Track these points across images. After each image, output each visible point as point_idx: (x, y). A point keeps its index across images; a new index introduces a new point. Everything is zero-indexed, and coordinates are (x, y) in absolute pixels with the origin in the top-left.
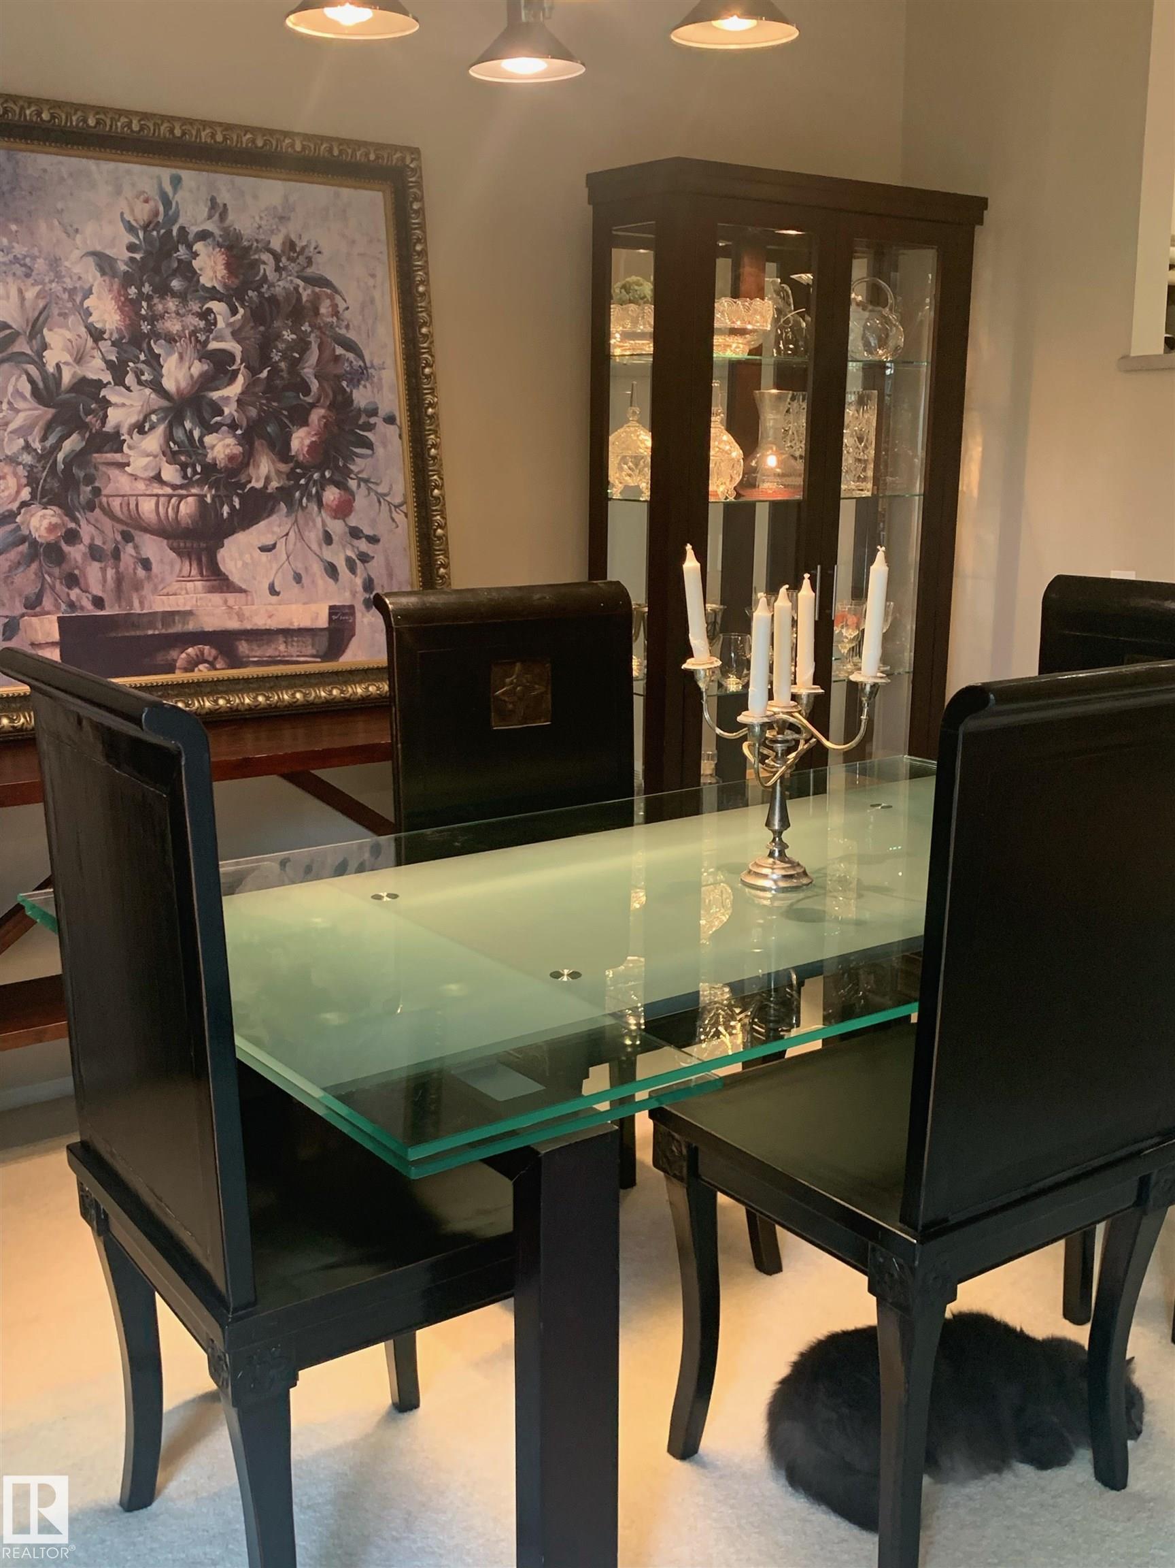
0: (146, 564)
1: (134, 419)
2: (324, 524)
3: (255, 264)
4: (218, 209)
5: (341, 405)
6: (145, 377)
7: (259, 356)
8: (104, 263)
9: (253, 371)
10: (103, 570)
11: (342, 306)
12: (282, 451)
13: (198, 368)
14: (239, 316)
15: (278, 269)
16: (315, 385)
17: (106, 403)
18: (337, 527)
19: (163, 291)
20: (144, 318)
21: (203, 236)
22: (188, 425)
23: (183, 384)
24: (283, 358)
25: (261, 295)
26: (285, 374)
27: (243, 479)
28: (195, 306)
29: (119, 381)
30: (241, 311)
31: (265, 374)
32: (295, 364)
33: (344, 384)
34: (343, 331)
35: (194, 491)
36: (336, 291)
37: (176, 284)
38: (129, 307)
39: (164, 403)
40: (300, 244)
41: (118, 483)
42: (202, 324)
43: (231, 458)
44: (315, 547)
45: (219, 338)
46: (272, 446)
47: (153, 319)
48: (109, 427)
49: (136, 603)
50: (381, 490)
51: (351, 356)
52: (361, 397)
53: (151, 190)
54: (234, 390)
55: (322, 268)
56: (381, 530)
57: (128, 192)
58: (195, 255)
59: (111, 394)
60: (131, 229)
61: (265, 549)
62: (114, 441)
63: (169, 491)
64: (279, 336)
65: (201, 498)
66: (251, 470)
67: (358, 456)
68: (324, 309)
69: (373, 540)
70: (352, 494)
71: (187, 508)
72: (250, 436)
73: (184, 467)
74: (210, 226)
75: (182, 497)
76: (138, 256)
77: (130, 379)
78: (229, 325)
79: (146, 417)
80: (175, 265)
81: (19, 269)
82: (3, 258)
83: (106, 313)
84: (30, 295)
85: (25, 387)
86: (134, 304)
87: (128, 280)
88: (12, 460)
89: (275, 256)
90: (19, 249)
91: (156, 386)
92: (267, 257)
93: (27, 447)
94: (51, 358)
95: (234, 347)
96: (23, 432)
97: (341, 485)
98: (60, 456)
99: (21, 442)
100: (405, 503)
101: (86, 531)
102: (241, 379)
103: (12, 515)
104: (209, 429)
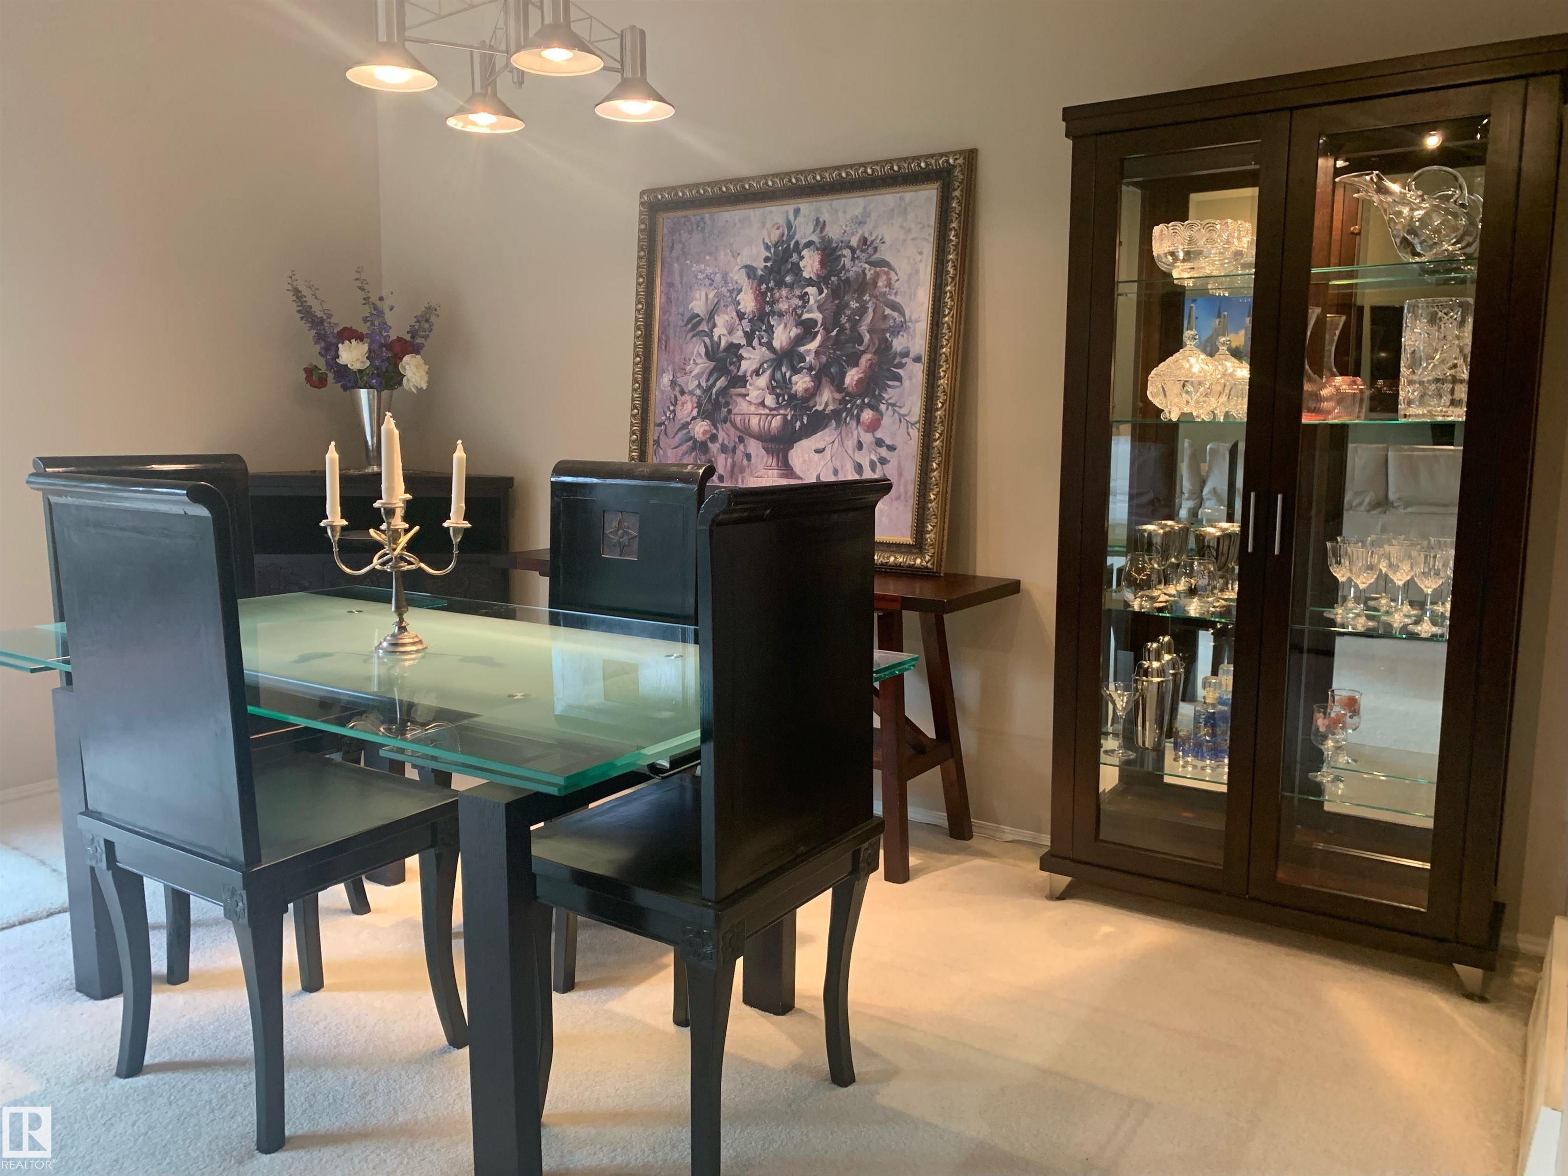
0: (748, 457)
1: (754, 367)
2: (859, 435)
3: (839, 258)
4: (820, 225)
5: (884, 350)
6: (764, 340)
7: (833, 320)
8: (750, 270)
9: (827, 331)
10: (726, 459)
11: (894, 277)
12: (839, 385)
13: (795, 332)
14: (823, 295)
15: (853, 259)
16: (867, 337)
17: (741, 358)
18: (867, 438)
19: (780, 284)
20: (768, 303)
21: (809, 244)
22: (784, 369)
23: (784, 344)
24: (848, 320)
25: (840, 278)
26: (848, 332)
27: (811, 403)
28: (798, 292)
29: (750, 344)
30: (825, 291)
31: (835, 333)
32: (855, 324)
33: (888, 335)
34: (892, 297)
35: (782, 412)
36: (892, 269)
38: (760, 297)
39: (773, 356)
40: (870, 239)
41: (743, 406)
42: (800, 303)
43: (806, 390)
44: (850, 452)
45: (809, 312)
46: (832, 381)
47: (773, 303)
48: (740, 373)
49: (740, 481)
50: (902, 411)
51: (895, 314)
52: (898, 344)
53: (781, 221)
54: (814, 345)
55: (885, 253)
56: (898, 442)
57: (769, 225)
58: (802, 258)
59: (744, 352)
60: (767, 248)
61: (818, 451)
62: (741, 381)
63: (767, 411)
64: (847, 305)
65: (785, 416)
66: (817, 399)
67: (889, 386)
69: (891, 448)
70: (882, 415)
71: (776, 422)
72: (820, 375)
73: (778, 396)
74: (814, 238)
75: (774, 416)
76: (769, 264)
77: (755, 342)
78: (816, 301)
79: (762, 365)
80: (789, 266)
81: (707, 282)
82: (700, 276)
83: (748, 303)
84: (711, 296)
85: (703, 351)
86: (763, 295)
87: (762, 280)
88: (691, 393)
89: (853, 251)
90: (709, 270)
91: (769, 346)
92: (847, 252)
93: (699, 385)
94: (717, 332)
95: (817, 316)
96: (698, 376)
97: (874, 408)
98: (714, 390)
99: (697, 382)
100: (919, 422)
101: (721, 435)
102: (819, 338)
103: (687, 424)
104: (796, 371)
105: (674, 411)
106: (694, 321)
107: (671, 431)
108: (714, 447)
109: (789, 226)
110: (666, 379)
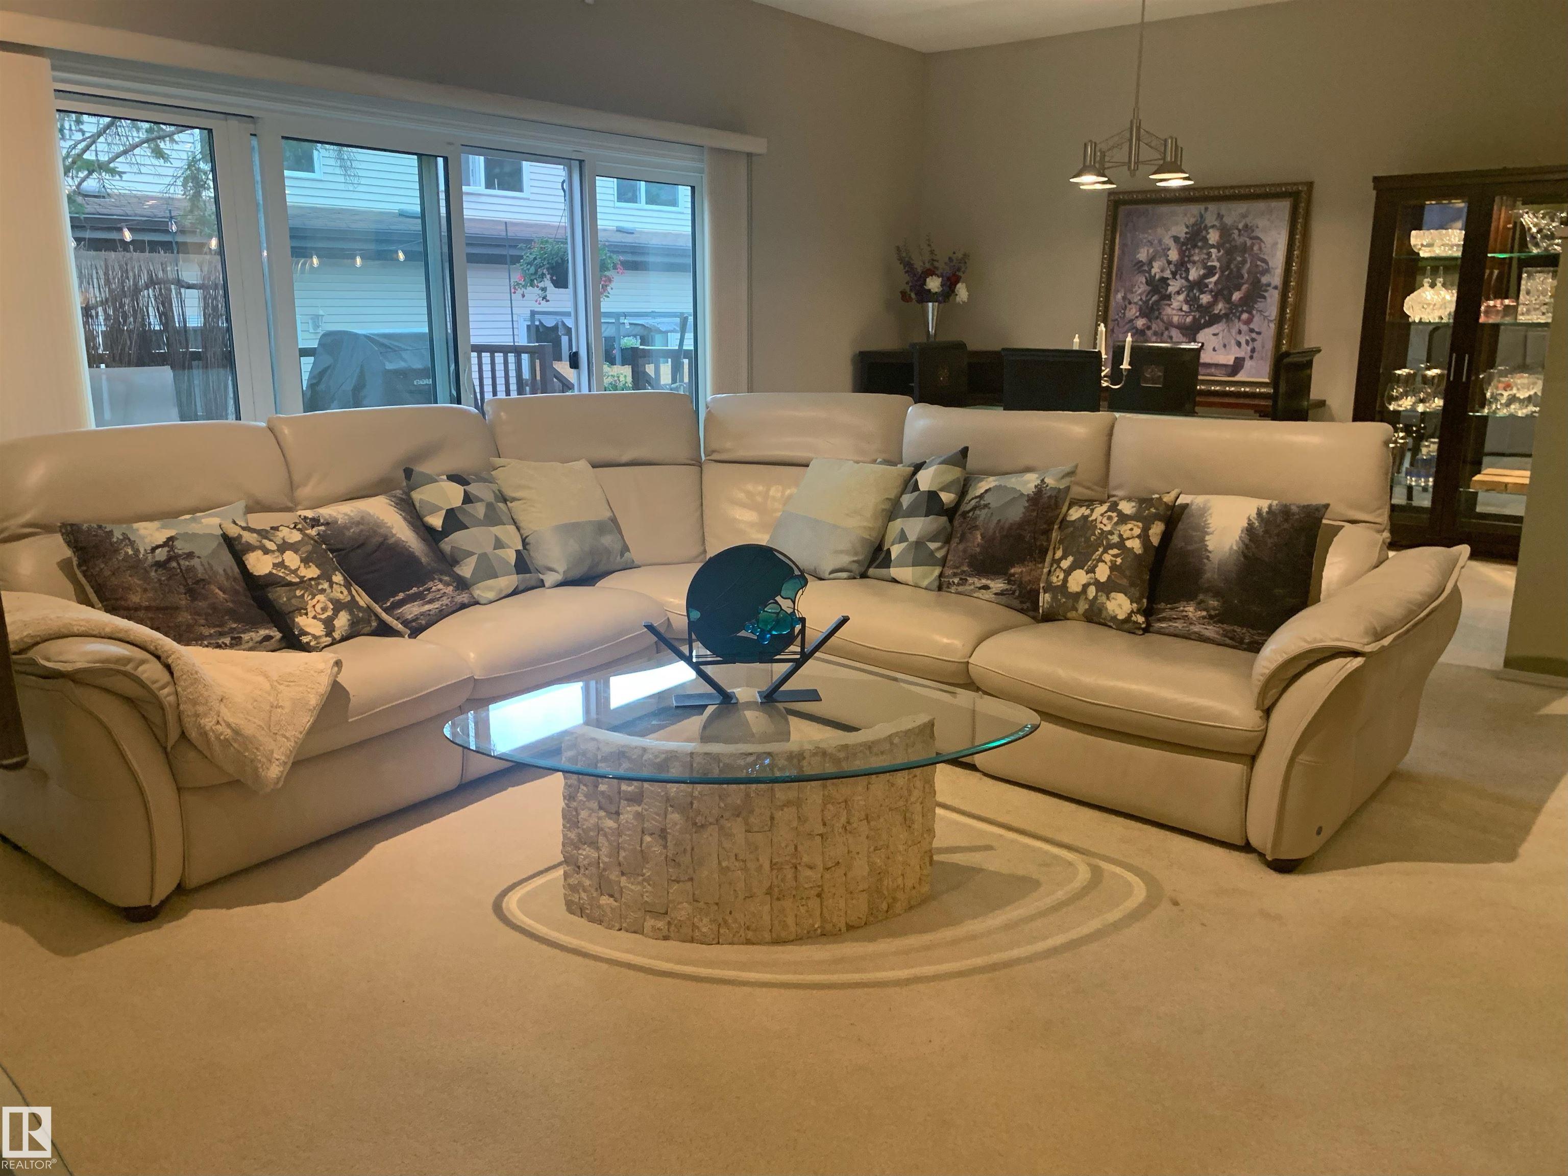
1: (1177, 290)
3: (1230, 235)
4: (1220, 217)
5: (1256, 283)
6: (1183, 276)
7: (1226, 267)
8: (1176, 239)
9: (1222, 272)
10: (1156, 339)
11: (1263, 245)
12: (1228, 300)
13: (1202, 272)
14: (1221, 253)
15: (1239, 235)
16: (1246, 276)
17: (1168, 285)
18: (1244, 328)
19: (1195, 246)
21: (1213, 226)
22: (1195, 291)
23: (1196, 278)
24: (1235, 267)
25: (1231, 245)
26: (1235, 273)
27: (1211, 310)
28: (1205, 251)
29: (1174, 277)
30: (1222, 251)
31: (1227, 273)
32: (1239, 269)
33: (1258, 275)
34: (1262, 256)
35: (1193, 314)
36: (1261, 240)
37: (1200, 244)
38: (1182, 253)
39: (1188, 284)
40: (1250, 225)
41: (1168, 311)
42: (1206, 257)
43: (1208, 303)
45: (1213, 261)
46: (1224, 298)
47: (1189, 257)
48: (1168, 292)
50: (1266, 314)
51: (1263, 265)
52: (1264, 280)
53: (1197, 213)
54: (1214, 279)
55: (1258, 233)
56: (1263, 330)
57: (1189, 215)
58: (1208, 233)
59: (1170, 282)
60: (1187, 227)
61: (1214, 335)
62: (1169, 297)
63: (1184, 313)
64: (1235, 259)
65: (1194, 317)
66: (1215, 307)
67: (1259, 301)
68: (1256, 248)
69: (1259, 333)
70: (1254, 316)
71: (1189, 319)
72: (1216, 296)
73: (1190, 306)
74: (1217, 223)
75: (1188, 316)
76: (1188, 236)
77: (1178, 277)
78: (1216, 256)
79: (1181, 289)
80: (1200, 237)
81: (1148, 244)
82: (1145, 241)
83: (1174, 255)
84: (1151, 251)
85: (1144, 280)
86: (1185, 251)
87: (1183, 244)
88: (1136, 303)
89: (1240, 231)
90: (1150, 238)
91: (1187, 279)
92: (1236, 232)
93: (1141, 299)
94: (1153, 271)
95: (1217, 264)
96: (1140, 294)
97: (1250, 313)
98: (1151, 302)
99: (1139, 298)
100: (1275, 320)
101: (1154, 326)
102: (1217, 276)
103: (1131, 321)
104: (1203, 292)
105: (1124, 314)
106: (1140, 266)
107: (1121, 324)
108: (1149, 333)
109: (1202, 216)
110: (1119, 296)
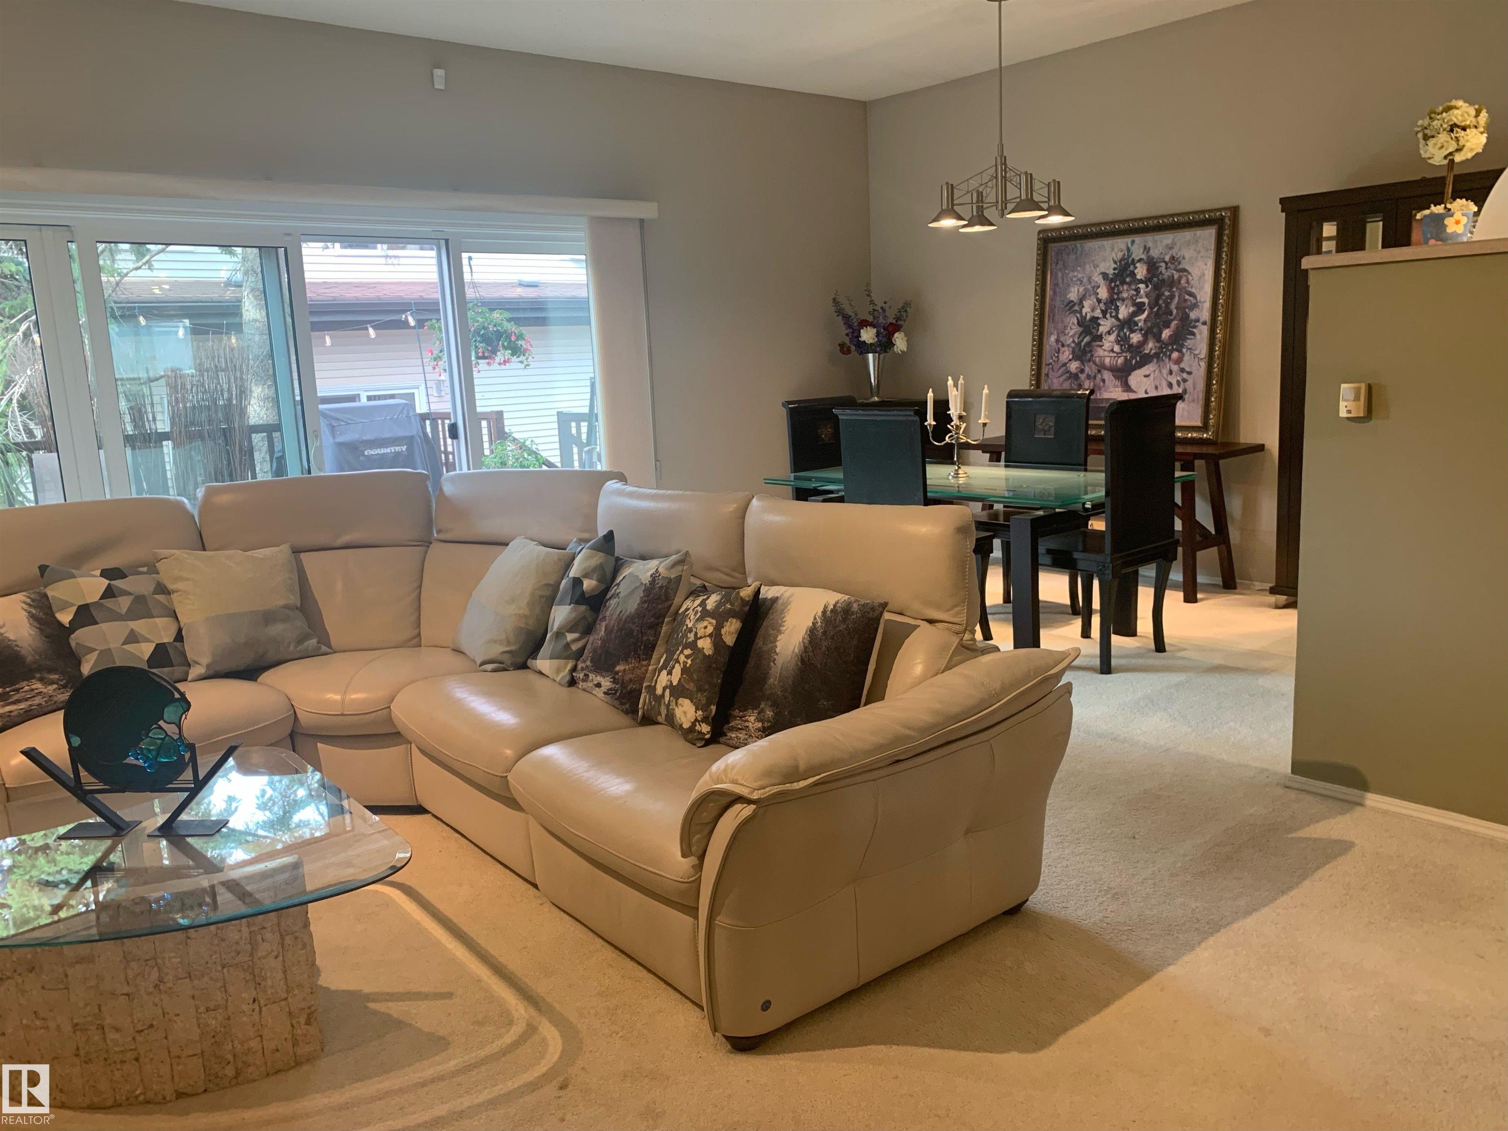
0: (1104, 381)
1: (1107, 329)
2: (1170, 366)
3: (1157, 268)
4: (1147, 249)
5: (1185, 319)
6: (1113, 314)
7: (1154, 303)
8: (1105, 275)
9: (1151, 308)
10: (1090, 383)
11: (1190, 278)
12: (1158, 339)
13: (1132, 309)
14: (1149, 288)
15: (1166, 268)
16: (1175, 312)
17: (1099, 325)
18: (1175, 368)
19: (1123, 282)
20: (1116, 293)
21: (1140, 260)
22: (1125, 330)
23: (1125, 316)
24: (1164, 303)
25: (1158, 279)
26: (1163, 309)
27: (1142, 349)
28: (1133, 287)
29: (1104, 317)
30: (1150, 286)
31: (1155, 309)
32: (1168, 305)
33: (1187, 310)
34: (1190, 289)
35: (1124, 354)
36: (1189, 273)
37: (1128, 280)
38: (1111, 290)
39: (1118, 323)
40: (1176, 257)
41: (1100, 352)
42: (1135, 293)
43: (1139, 342)
44: (1165, 376)
45: (1141, 298)
46: (1154, 337)
47: (1120, 292)
48: (1099, 333)
49: (1098, 394)
50: (1196, 352)
51: (1191, 299)
52: (1193, 315)
53: (1124, 247)
54: (1143, 316)
55: (1185, 265)
56: (1194, 370)
57: (1116, 250)
58: (1136, 268)
59: (1101, 322)
60: (1115, 262)
61: (1145, 376)
62: (1100, 338)
63: (1115, 355)
64: (1163, 294)
65: (1126, 357)
66: (1145, 346)
67: (1188, 339)
69: (1189, 373)
70: (1183, 355)
71: (1121, 361)
72: (1147, 334)
73: (1121, 346)
74: (1143, 256)
75: (1120, 357)
76: (1116, 272)
77: (1108, 316)
78: (1145, 292)
79: (1112, 329)
80: (1128, 273)
81: (1079, 282)
82: (1074, 279)
83: (1103, 293)
84: (1081, 290)
85: (1076, 321)
86: (1113, 289)
87: (1112, 281)
88: (1069, 346)
89: (1166, 263)
90: (1080, 276)
91: (1117, 318)
92: (1163, 265)
93: (1073, 341)
94: (1084, 311)
95: (1146, 300)
96: (1073, 336)
97: (1180, 351)
98: (1083, 344)
99: (1072, 339)
100: (1205, 358)
101: (1087, 369)
102: (1146, 312)
103: (1065, 365)
104: (1132, 331)
105: (1058, 357)
106: (1070, 305)
107: (1056, 367)
108: (1082, 376)
109: (1128, 249)
110: (1053, 338)
